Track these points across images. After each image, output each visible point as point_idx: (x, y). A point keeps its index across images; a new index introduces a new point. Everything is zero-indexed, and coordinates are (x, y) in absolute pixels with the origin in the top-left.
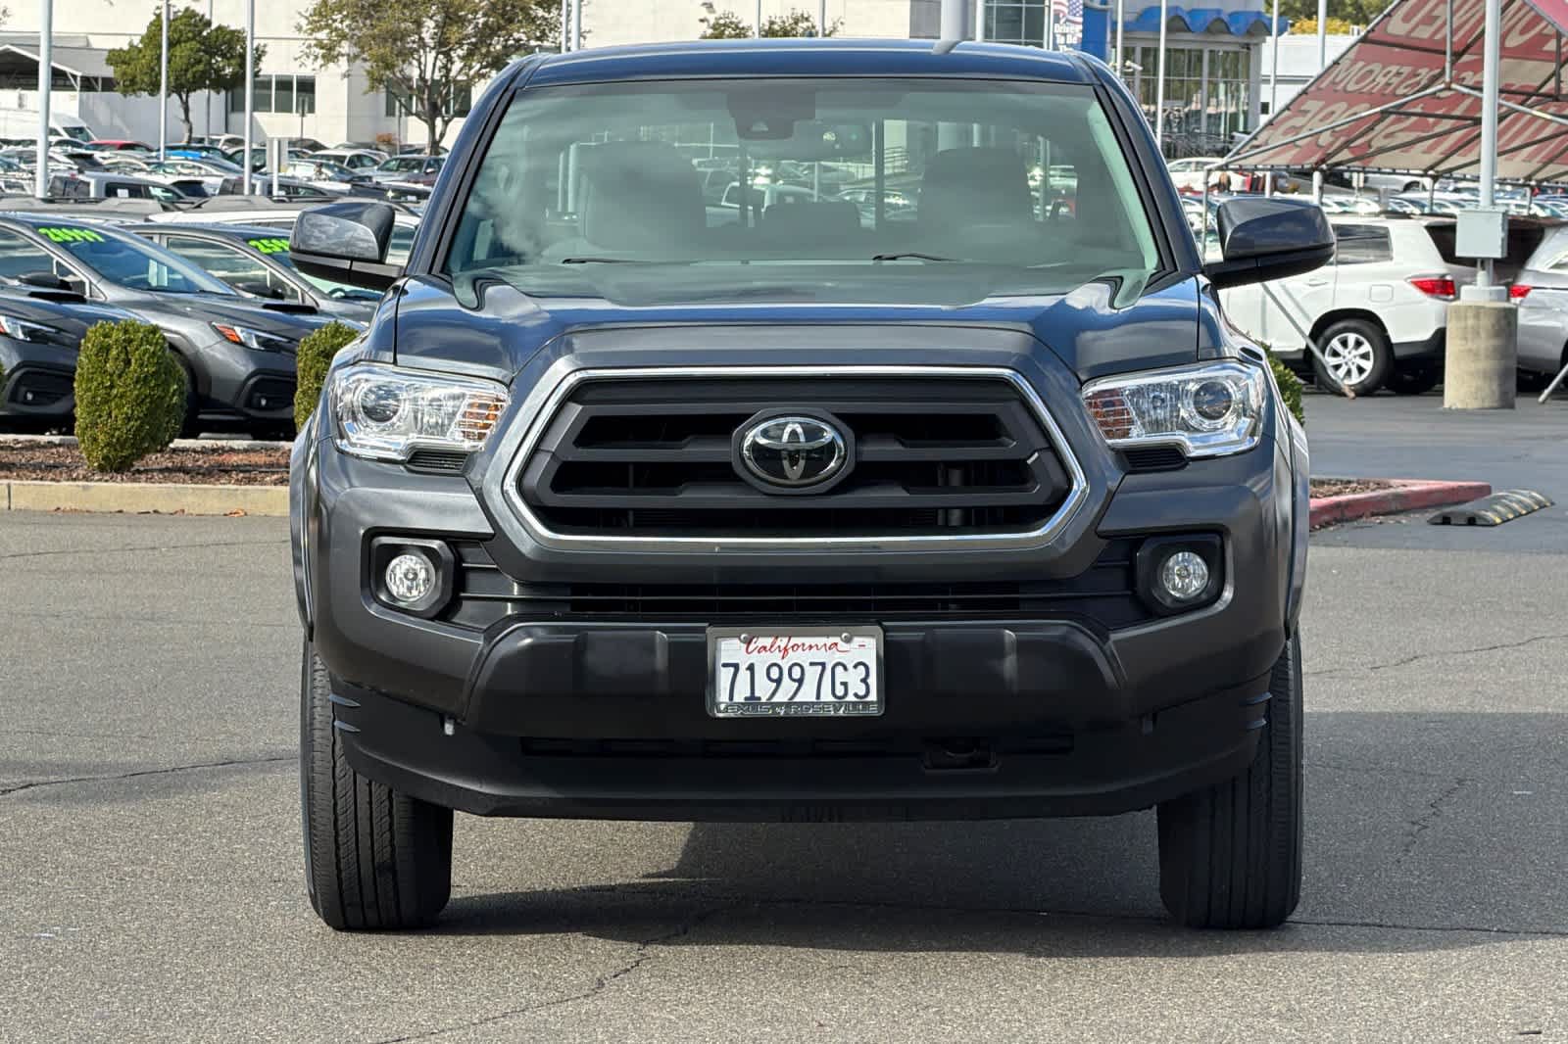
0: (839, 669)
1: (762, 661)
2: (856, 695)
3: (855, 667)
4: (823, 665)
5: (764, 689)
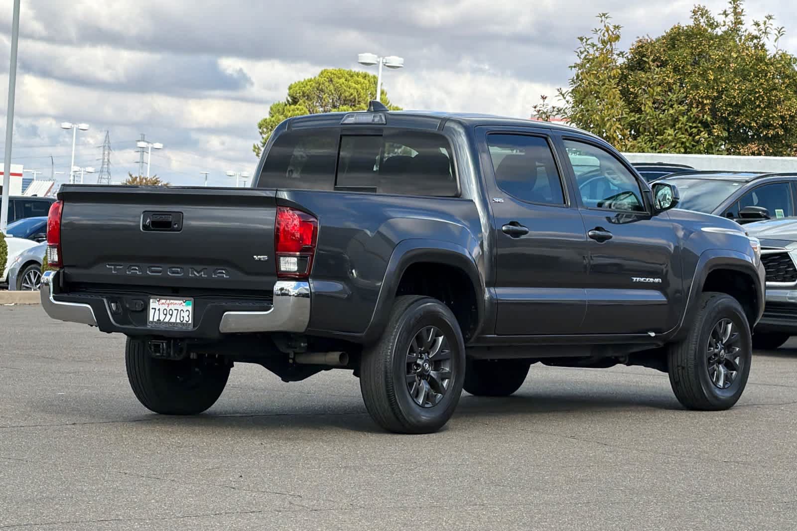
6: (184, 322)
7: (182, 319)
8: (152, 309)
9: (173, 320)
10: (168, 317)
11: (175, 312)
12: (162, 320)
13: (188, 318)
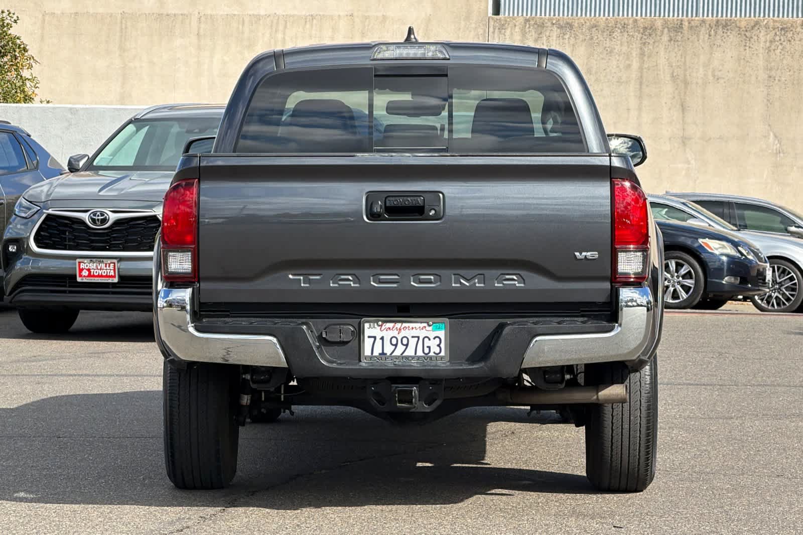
6: (432, 354)
7: (427, 351)
8: (369, 337)
9: (410, 352)
10: (400, 349)
11: (413, 342)
12: (388, 354)
13: (438, 348)
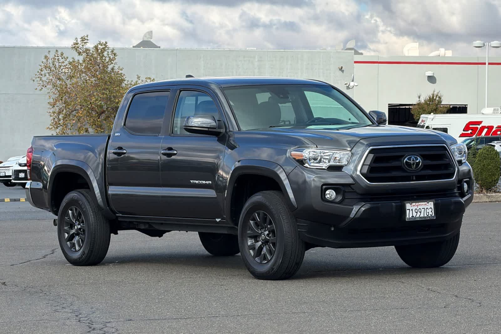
0: (427, 209)
1: (414, 208)
2: (430, 215)
3: (430, 209)
4: (424, 208)
5: (415, 215)
